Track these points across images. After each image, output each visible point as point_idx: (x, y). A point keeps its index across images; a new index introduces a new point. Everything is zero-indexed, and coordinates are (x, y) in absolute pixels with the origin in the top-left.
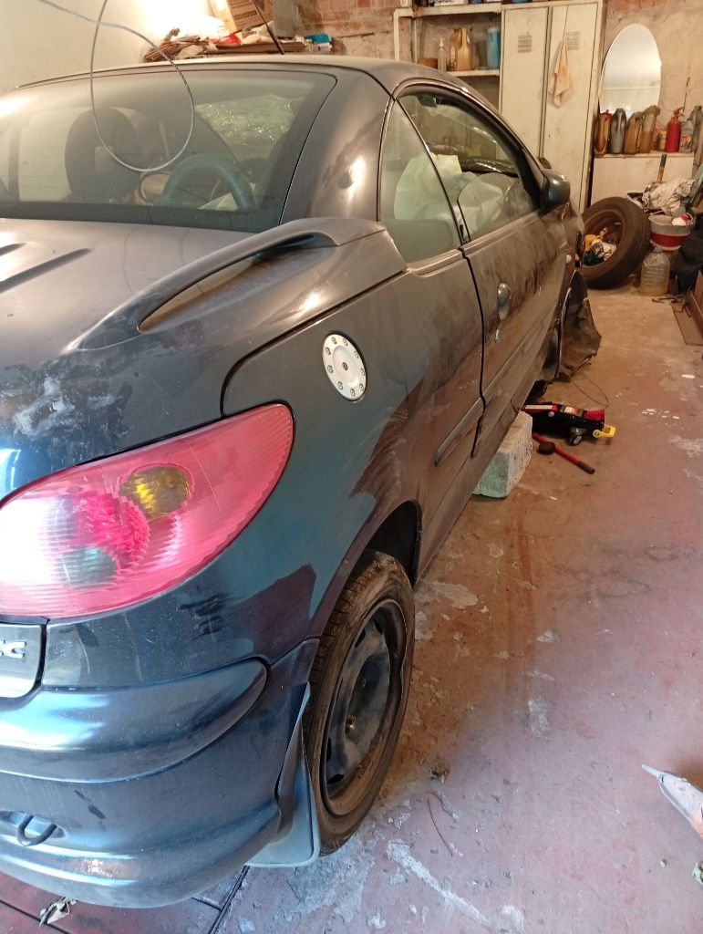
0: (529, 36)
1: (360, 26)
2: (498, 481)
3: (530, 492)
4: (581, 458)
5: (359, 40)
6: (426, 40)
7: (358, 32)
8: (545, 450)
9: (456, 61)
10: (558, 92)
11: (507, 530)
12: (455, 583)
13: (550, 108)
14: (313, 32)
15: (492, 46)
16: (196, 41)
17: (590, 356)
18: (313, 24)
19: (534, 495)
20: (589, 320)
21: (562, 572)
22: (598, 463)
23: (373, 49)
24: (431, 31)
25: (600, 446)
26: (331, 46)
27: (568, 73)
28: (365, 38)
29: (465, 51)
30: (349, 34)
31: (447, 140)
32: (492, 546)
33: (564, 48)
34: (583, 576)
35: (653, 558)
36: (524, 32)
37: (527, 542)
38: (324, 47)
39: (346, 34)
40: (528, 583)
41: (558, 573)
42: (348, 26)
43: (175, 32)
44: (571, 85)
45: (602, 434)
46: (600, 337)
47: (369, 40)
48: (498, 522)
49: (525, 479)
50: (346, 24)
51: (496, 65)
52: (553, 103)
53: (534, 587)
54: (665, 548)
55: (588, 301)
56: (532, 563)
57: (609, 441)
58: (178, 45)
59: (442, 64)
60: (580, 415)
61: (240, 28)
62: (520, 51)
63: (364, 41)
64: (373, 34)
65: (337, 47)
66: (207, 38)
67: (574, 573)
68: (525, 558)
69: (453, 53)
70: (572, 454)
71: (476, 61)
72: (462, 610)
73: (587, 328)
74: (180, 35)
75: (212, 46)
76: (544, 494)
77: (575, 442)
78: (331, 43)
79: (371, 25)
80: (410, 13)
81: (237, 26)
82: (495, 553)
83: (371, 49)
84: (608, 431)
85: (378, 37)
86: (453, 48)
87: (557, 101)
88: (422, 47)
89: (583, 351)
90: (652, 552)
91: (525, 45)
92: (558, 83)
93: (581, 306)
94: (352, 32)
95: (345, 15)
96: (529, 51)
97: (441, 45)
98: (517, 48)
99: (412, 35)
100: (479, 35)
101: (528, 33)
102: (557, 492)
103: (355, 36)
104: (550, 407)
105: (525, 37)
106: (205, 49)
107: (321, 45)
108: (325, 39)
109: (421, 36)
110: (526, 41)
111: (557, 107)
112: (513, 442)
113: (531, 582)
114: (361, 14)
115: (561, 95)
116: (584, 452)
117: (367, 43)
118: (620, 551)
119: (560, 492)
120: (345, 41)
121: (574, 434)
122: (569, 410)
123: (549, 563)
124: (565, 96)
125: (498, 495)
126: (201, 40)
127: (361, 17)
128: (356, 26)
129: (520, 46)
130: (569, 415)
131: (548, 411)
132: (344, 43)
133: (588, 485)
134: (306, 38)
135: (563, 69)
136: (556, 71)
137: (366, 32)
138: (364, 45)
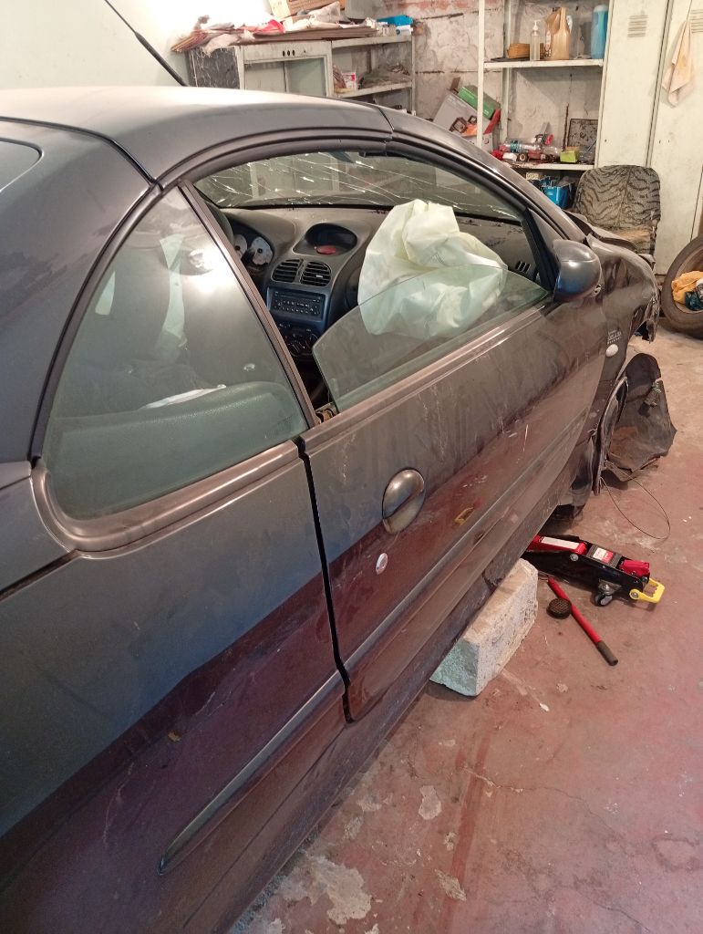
0: (644, 16)
1: (448, 4)
2: (465, 675)
3: (514, 687)
4: (603, 634)
5: (445, 21)
6: (522, 21)
7: (444, 13)
8: (558, 610)
9: (551, 48)
10: (674, 88)
11: (460, 761)
12: (349, 866)
13: (663, 108)
14: (395, 13)
15: (597, 28)
16: (230, 30)
17: (658, 457)
19: (519, 695)
20: (662, 406)
21: (514, 868)
22: (627, 644)
23: (461, 33)
24: (527, 11)
25: (638, 613)
26: (412, 29)
27: (689, 65)
28: (453, 19)
29: (563, 37)
30: (434, 15)
31: (540, 139)
32: (428, 793)
33: (687, 31)
34: (544, 883)
35: (663, 861)
36: (638, 11)
37: (481, 793)
38: (404, 31)
39: (431, 15)
40: (456, 881)
41: (506, 869)
42: (435, 5)
43: (204, 20)
44: (692, 79)
45: (642, 596)
46: (676, 431)
47: (456, 21)
48: (451, 743)
49: (514, 664)
51: (600, 53)
52: (668, 102)
53: (462, 896)
54: (686, 840)
55: (661, 383)
56: (474, 841)
57: (652, 606)
58: (205, 34)
59: (535, 51)
60: (613, 565)
61: (294, 12)
62: (630, 36)
63: (451, 22)
64: (462, 14)
65: (420, 31)
66: (244, 26)
67: (532, 873)
68: (466, 830)
69: (549, 38)
70: (593, 624)
71: (580, 46)
72: (339, 926)
73: (658, 417)
74: (210, 23)
75: (248, 35)
76: (534, 696)
77: (603, 602)
78: (412, 26)
79: (459, 5)
81: (291, 9)
82: (427, 810)
83: (458, 32)
84: (651, 594)
85: (467, 18)
86: (548, 33)
87: (672, 99)
88: (517, 30)
89: (649, 448)
90: (664, 847)
91: (637, 27)
92: (675, 77)
93: (651, 389)
94: (439, 12)
96: (643, 35)
97: (535, 28)
98: (627, 33)
99: (505, 16)
100: (585, 15)
101: (643, 12)
102: (554, 695)
103: (441, 17)
104: (573, 545)
105: (637, 17)
106: (240, 38)
107: (399, 28)
108: (405, 20)
109: (518, 16)
110: (638, 23)
111: (673, 106)
112: (490, 621)
113: (461, 882)
115: (678, 90)
116: (612, 622)
117: (454, 24)
118: (613, 837)
119: (559, 695)
120: (430, 23)
121: (602, 591)
122: (600, 555)
123: (500, 845)
124: (683, 93)
125: (465, 692)
126: (236, 28)
128: (443, 4)
129: (631, 29)
130: (598, 564)
131: (570, 552)
132: (429, 25)
133: (602, 688)
134: (379, 21)
135: (684, 58)
136: (674, 61)
137: (454, 12)
138: (451, 27)
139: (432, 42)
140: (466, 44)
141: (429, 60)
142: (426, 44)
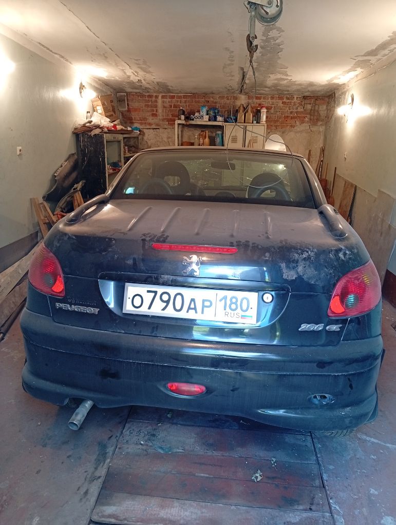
0: (236, 137)
5: (152, 131)
6: (184, 134)
7: (151, 127)
15: (219, 139)
16: (99, 127)
18: (128, 121)
24: (186, 130)
26: (139, 132)
28: (154, 130)
29: (207, 140)
33: (252, 142)
38: (136, 133)
39: (145, 127)
43: (90, 122)
50: (145, 123)
58: (91, 128)
62: (233, 142)
64: (158, 129)
65: (142, 133)
66: (103, 126)
74: (92, 123)
79: (157, 125)
80: (183, 122)
83: (157, 135)
85: (161, 130)
94: (148, 127)
95: (145, 119)
96: (236, 142)
97: (196, 137)
98: (231, 141)
101: (236, 135)
105: (234, 136)
106: (104, 131)
108: (136, 129)
114: (152, 119)
117: (155, 132)
126: (101, 126)
127: (153, 121)
128: (150, 124)
132: (145, 131)
137: (155, 127)
138: (154, 133)
139: (145, 138)
140: (160, 140)
141: (144, 145)
142: (143, 138)
